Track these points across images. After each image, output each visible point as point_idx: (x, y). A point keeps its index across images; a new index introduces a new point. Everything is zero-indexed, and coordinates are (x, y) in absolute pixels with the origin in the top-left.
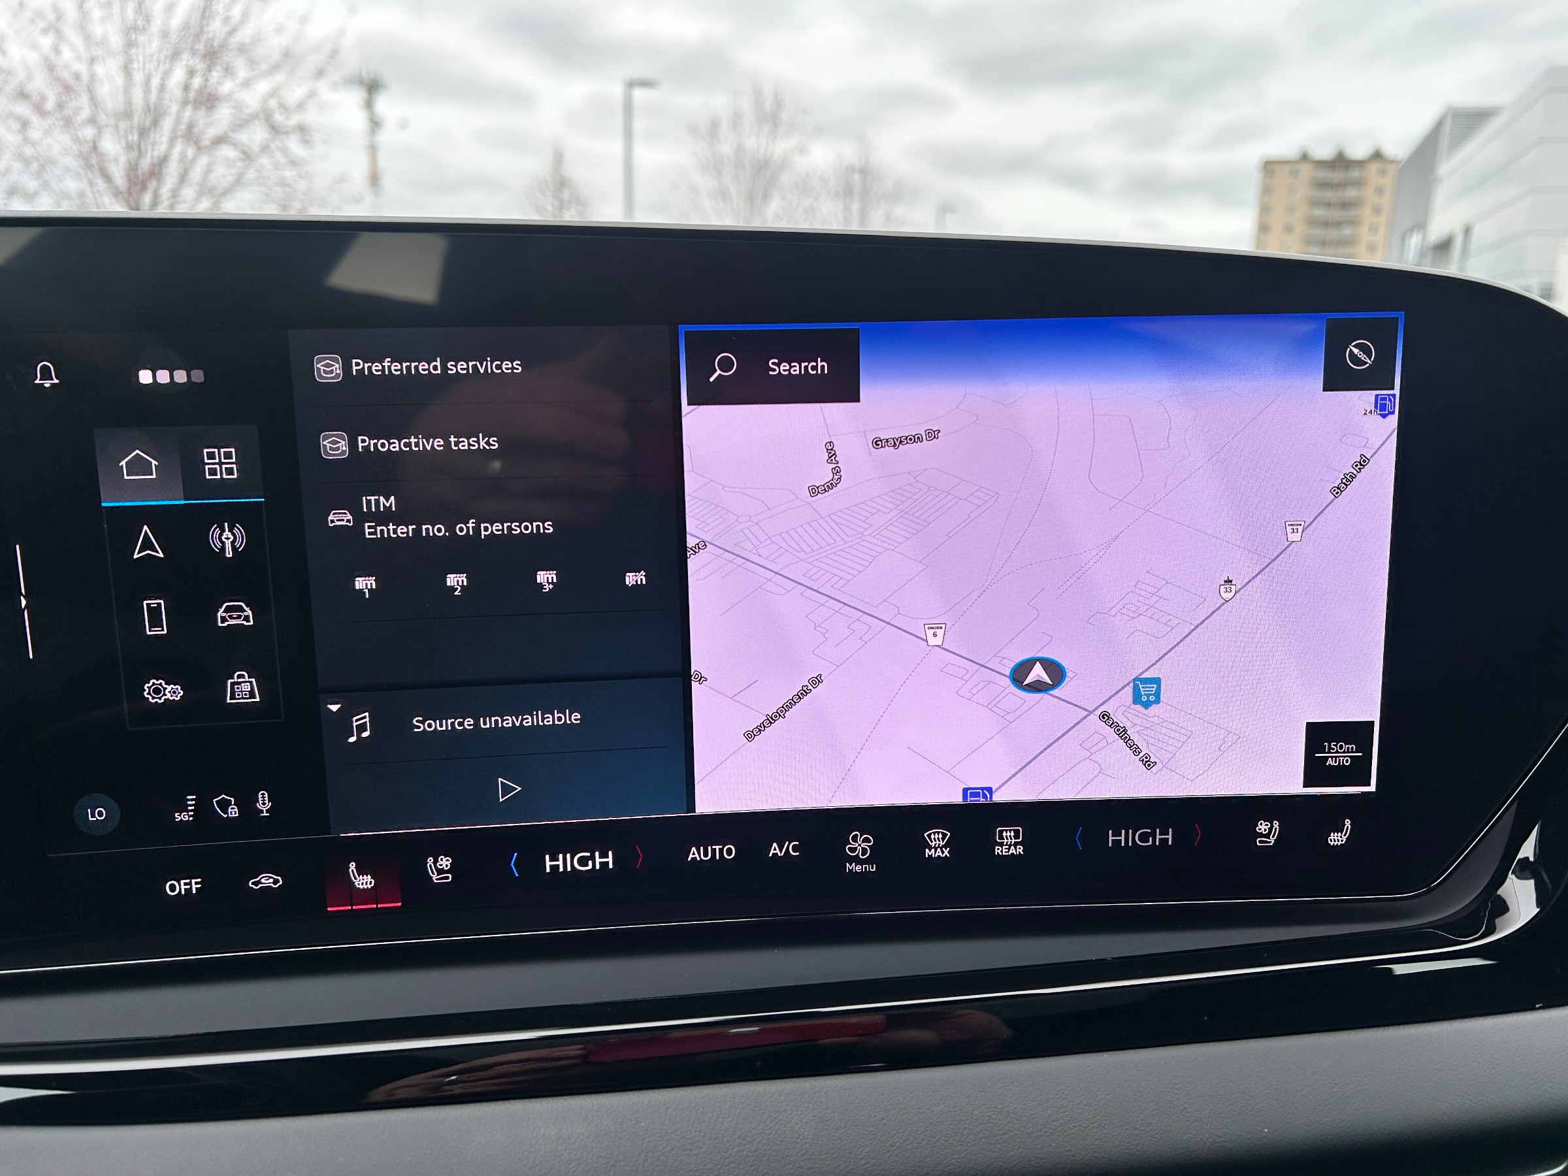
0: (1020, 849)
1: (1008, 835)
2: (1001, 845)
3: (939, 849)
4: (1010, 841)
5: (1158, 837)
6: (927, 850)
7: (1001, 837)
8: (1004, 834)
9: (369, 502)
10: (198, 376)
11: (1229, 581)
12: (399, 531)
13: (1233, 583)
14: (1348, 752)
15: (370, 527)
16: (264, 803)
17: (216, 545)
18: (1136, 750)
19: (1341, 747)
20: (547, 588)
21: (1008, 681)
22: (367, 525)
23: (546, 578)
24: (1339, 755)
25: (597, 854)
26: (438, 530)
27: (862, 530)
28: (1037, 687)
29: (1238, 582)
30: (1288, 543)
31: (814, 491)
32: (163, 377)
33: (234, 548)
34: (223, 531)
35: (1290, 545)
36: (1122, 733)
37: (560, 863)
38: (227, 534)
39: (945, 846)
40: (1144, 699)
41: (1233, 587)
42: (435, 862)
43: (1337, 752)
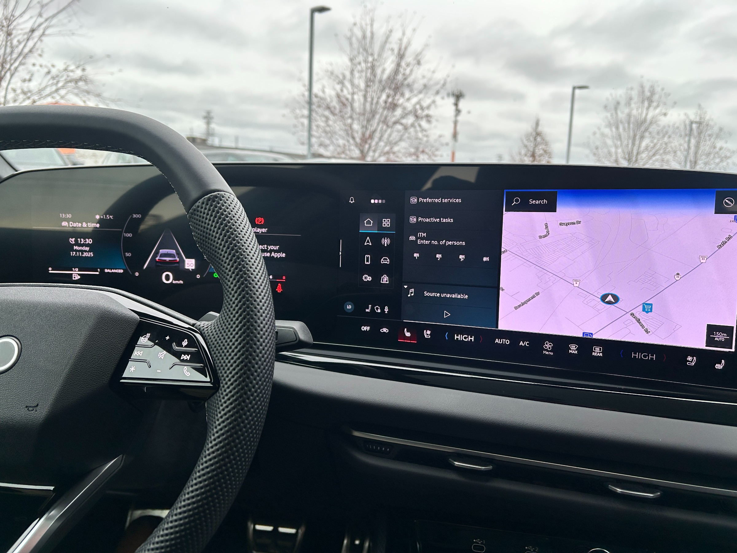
0: (601, 354)
1: (598, 349)
2: (595, 352)
3: (574, 351)
4: (598, 351)
5: (650, 357)
6: (570, 350)
7: (595, 350)
8: (596, 349)
9: (420, 234)
10: (384, 201)
11: (678, 274)
12: (426, 242)
13: (680, 275)
14: (723, 336)
15: (419, 241)
16: (386, 310)
17: (383, 242)
18: (643, 326)
19: (721, 334)
20: (462, 260)
21: (600, 300)
22: (418, 240)
23: (462, 257)
24: (720, 337)
25: (469, 336)
26: (436, 243)
27: (554, 250)
28: (609, 303)
29: (681, 275)
30: (701, 263)
31: (540, 237)
32: (376, 201)
33: (387, 244)
34: (385, 239)
35: (701, 264)
36: (638, 321)
37: (459, 337)
38: (386, 240)
39: (576, 350)
40: (646, 310)
41: (680, 276)
42: (426, 332)
43: (719, 336)
